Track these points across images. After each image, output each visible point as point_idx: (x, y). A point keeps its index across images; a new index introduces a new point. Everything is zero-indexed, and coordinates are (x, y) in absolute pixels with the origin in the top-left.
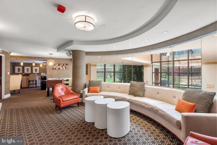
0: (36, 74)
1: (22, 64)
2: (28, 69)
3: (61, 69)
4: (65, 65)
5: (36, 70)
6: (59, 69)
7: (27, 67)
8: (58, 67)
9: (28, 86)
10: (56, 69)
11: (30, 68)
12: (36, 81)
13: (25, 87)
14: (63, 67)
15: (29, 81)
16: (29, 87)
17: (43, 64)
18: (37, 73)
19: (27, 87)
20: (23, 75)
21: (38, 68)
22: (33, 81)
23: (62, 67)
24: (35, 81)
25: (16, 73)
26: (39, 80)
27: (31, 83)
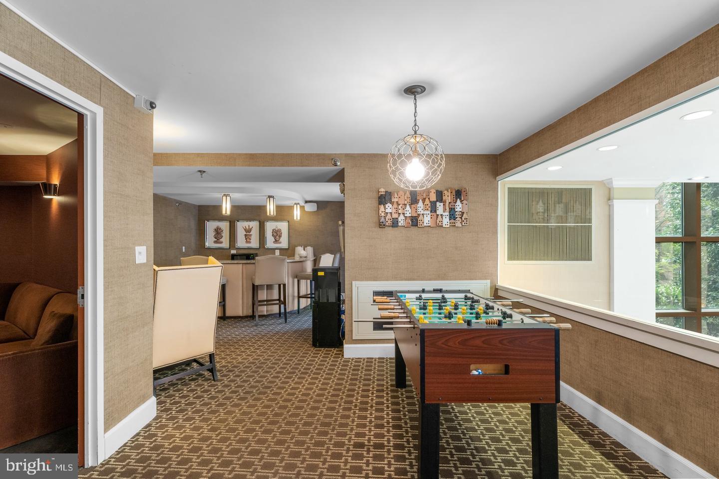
0: (277, 253)
1: (226, 208)
2: (248, 231)
3: (427, 220)
4: (448, 197)
5: (277, 234)
6: (415, 221)
7: (246, 224)
8: (409, 212)
9: (250, 313)
10: (395, 224)
11: (254, 225)
12: (282, 287)
13: (240, 314)
14: (440, 206)
15: (253, 285)
16: (252, 317)
17: (302, 208)
18: (281, 249)
19: (245, 314)
20: (233, 257)
21: (283, 226)
22: (269, 287)
23: (434, 209)
24: (276, 287)
25: (209, 249)
26: (291, 280)
27: (263, 295)
